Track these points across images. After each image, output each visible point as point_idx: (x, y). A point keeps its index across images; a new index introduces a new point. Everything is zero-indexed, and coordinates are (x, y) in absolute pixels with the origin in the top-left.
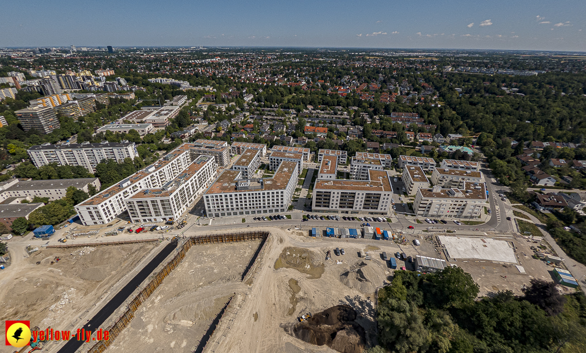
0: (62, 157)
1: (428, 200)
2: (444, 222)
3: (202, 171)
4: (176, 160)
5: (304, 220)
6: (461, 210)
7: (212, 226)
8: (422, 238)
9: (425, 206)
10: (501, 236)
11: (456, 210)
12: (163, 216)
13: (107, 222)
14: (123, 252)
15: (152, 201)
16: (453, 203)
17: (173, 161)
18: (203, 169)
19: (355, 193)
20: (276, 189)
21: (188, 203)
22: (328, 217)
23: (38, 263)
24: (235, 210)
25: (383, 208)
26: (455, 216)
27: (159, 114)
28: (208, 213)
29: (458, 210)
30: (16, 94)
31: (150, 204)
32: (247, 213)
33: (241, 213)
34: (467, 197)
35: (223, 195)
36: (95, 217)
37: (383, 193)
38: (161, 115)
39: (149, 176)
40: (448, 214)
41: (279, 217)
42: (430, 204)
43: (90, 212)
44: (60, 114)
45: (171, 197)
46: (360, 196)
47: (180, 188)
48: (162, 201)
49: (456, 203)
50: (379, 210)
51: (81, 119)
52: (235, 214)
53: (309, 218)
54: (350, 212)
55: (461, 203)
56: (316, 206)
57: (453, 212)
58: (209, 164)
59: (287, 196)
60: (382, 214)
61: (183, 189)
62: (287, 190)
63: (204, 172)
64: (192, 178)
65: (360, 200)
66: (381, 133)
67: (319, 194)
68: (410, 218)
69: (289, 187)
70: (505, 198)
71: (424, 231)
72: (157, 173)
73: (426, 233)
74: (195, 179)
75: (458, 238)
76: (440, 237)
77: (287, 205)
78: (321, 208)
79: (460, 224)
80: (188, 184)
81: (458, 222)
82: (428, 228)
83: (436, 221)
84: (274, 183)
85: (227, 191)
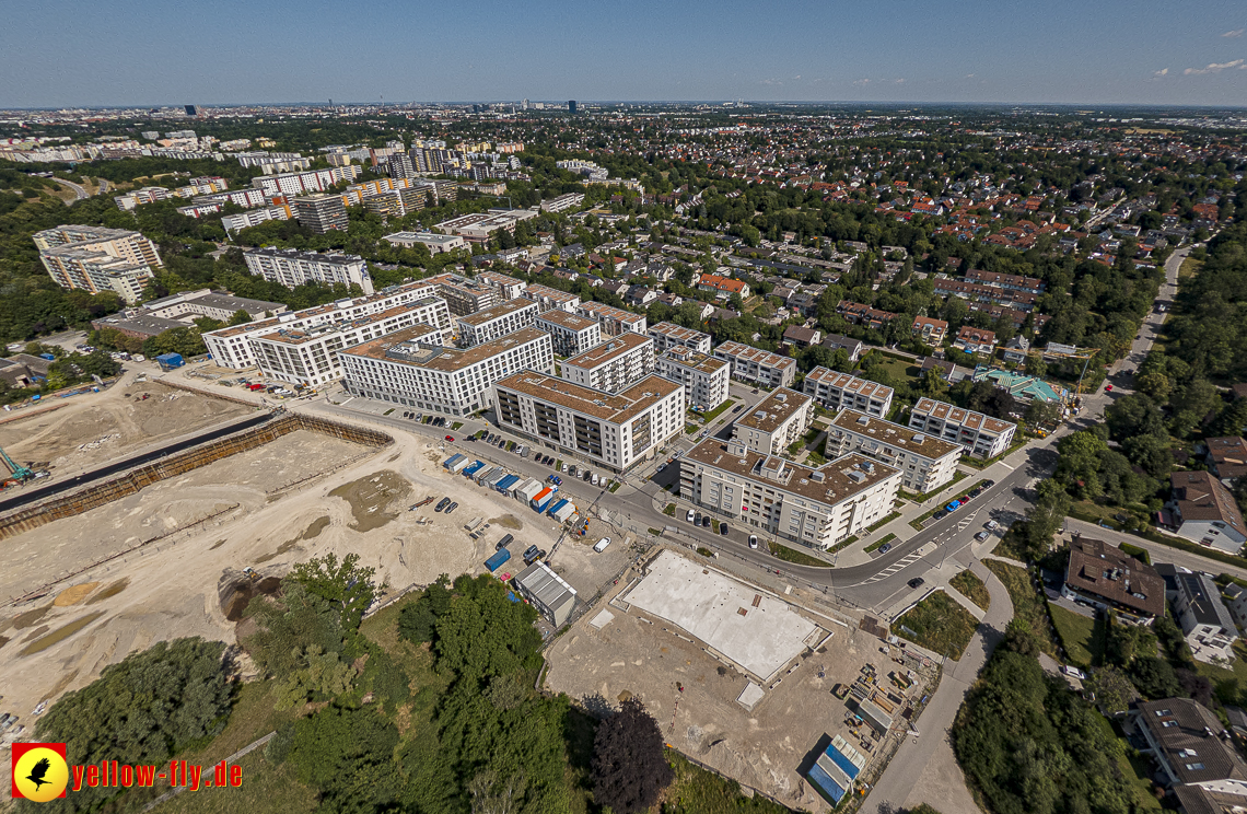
1: (693, 466)
2: (724, 529)
3: (400, 319)
5: (471, 438)
6: (773, 515)
7: (343, 406)
8: (627, 543)
9: (690, 478)
10: (822, 611)
11: (762, 510)
12: (296, 375)
14: (208, 409)
16: (751, 491)
17: (392, 299)
18: (406, 317)
19: (555, 410)
20: (440, 369)
22: (513, 447)
23: (128, 395)
24: (385, 392)
25: (612, 456)
28: (349, 386)
29: (767, 513)
32: (403, 401)
33: (395, 400)
34: (793, 487)
35: (362, 360)
37: (602, 423)
39: (331, 314)
40: (750, 516)
41: (442, 421)
42: (700, 477)
46: (566, 418)
49: (758, 492)
50: (604, 460)
52: (386, 398)
53: (483, 438)
54: (557, 448)
56: (505, 419)
57: (758, 513)
58: (427, 310)
59: (465, 388)
60: (615, 470)
61: (338, 339)
62: (462, 375)
63: (407, 323)
64: (368, 326)
65: (567, 427)
66: (862, 312)
67: (503, 396)
68: (662, 498)
69: (472, 370)
70: (997, 533)
71: (651, 531)
72: (351, 311)
73: (650, 537)
74: (378, 330)
75: (705, 572)
76: (667, 554)
77: (466, 405)
78: (511, 426)
79: (755, 546)
80: (354, 334)
81: (754, 541)
82: (668, 527)
83: (705, 522)
84: (453, 359)
85: (372, 355)
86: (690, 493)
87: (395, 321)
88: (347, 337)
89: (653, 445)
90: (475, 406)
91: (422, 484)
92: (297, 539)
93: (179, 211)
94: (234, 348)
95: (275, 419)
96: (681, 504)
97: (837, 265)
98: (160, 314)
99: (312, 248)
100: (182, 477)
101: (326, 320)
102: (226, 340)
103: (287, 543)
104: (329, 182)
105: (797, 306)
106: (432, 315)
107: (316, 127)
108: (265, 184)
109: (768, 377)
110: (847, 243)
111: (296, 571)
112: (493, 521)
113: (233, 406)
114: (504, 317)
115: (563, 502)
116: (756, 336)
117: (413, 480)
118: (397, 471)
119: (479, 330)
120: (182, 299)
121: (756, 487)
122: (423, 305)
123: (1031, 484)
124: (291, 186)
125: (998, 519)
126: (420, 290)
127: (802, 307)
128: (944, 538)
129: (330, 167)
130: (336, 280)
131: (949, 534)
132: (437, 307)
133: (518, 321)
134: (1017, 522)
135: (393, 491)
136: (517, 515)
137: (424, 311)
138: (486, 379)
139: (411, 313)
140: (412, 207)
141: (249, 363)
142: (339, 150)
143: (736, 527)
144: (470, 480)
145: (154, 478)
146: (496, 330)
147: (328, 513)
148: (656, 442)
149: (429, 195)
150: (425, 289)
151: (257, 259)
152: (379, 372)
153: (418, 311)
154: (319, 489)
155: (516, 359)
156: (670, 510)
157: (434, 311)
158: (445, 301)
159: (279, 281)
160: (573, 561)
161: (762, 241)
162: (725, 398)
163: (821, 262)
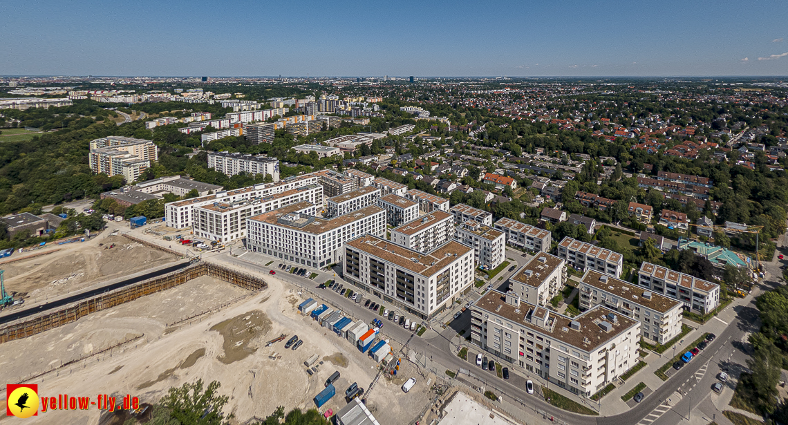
2: (506, 373)
5: (321, 286)
8: (428, 383)
17: (289, 185)
19: (384, 265)
22: (351, 294)
25: (421, 304)
28: (247, 243)
35: (261, 224)
37: (416, 276)
39: (249, 193)
40: (525, 361)
41: (304, 271)
45: (224, 214)
46: (390, 271)
47: (245, 207)
50: (415, 307)
52: (270, 253)
53: (331, 286)
54: (382, 296)
56: (348, 271)
58: (310, 192)
59: (324, 246)
60: (423, 316)
61: (250, 210)
62: (324, 237)
63: (295, 200)
64: (270, 202)
65: (391, 278)
66: (592, 199)
67: (349, 253)
68: (458, 342)
69: (332, 234)
70: (730, 385)
71: (448, 373)
72: (262, 192)
73: (447, 378)
74: (276, 204)
75: (492, 417)
76: (460, 396)
77: (323, 259)
78: (352, 277)
79: (531, 391)
80: (260, 207)
81: (530, 386)
82: (462, 370)
83: (491, 365)
84: (321, 226)
85: (268, 221)
86: (478, 339)
87: (288, 199)
88: (255, 208)
89: (451, 296)
90: (329, 261)
91: (280, 323)
92: (176, 368)
93: (179, 130)
94: (182, 214)
95: (190, 267)
96: (472, 348)
97: (572, 168)
98: (144, 191)
99: (249, 153)
100: (111, 310)
101: (245, 197)
102: (179, 208)
103: (167, 372)
104: (269, 116)
105: (548, 195)
106: (312, 195)
107: (269, 88)
108: (232, 117)
109: (532, 244)
110: (577, 155)
111: (170, 395)
112: (326, 359)
113: (167, 255)
114: (357, 198)
115: (382, 343)
116: (522, 215)
117: (274, 319)
118: (264, 311)
119: (340, 206)
120: (161, 181)
121: (529, 334)
122: (308, 189)
123: (745, 338)
124: (247, 118)
125: (727, 370)
126: (308, 179)
127: (552, 195)
128: (685, 388)
129: (270, 108)
130: (258, 172)
131: (690, 385)
132: (316, 191)
133: (366, 201)
134: (743, 374)
135: (258, 328)
136: (345, 354)
137: (308, 193)
138: (339, 240)
139: (299, 194)
140: (313, 130)
141: (187, 225)
142: (279, 100)
143: (515, 371)
144: (316, 321)
145: (92, 310)
146: (351, 206)
147: (205, 346)
148: (454, 293)
149: (324, 125)
150: (311, 179)
151: (215, 158)
152: (270, 234)
153: (304, 192)
154: (205, 324)
155: (362, 227)
156: (463, 353)
157: (314, 193)
158: (322, 187)
159: (224, 172)
160: (384, 401)
161: (523, 153)
162: (503, 259)
163: (561, 167)
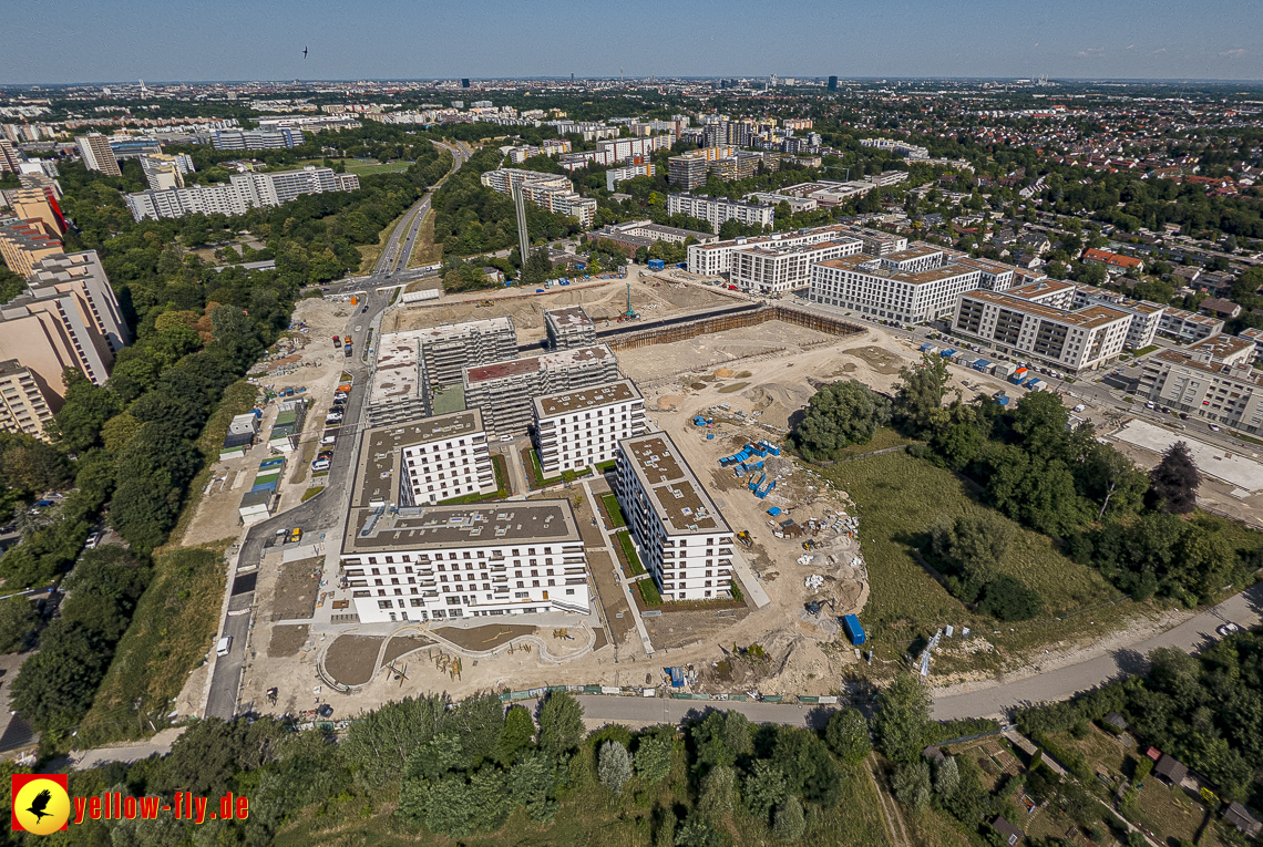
0: (695, 208)
1: (1161, 364)
2: (1185, 417)
4: (812, 237)
5: (928, 338)
6: (1236, 408)
7: (809, 307)
8: (1100, 410)
9: (1154, 375)
11: (1224, 405)
12: (762, 283)
13: (707, 274)
15: (757, 259)
16: (1219, 386)
17: (808, 238)
19: (1022, 316)
20: (907, 282)
21: (796, 281)
24: (843, 299)
25: (1070, 357)
26: (1224, 420)
27: (837, 190)
28: (810, 293)
29: (1229, 407)
30: (673, 144)
31: (754, 260)
32: (858, 308)
33: (850, 306)
35: (834, 270)
36: (701, 265)
37: (1071, 327)
38: (839, 191)
39: (769, 243)
40: (1208, 409)
41: (897, 325)
42: (1165, 374)
43: (698, 257)
44: (711, 171)
45: (777, 258)
46: (1031, 323)
47: (794, 255)
48: (766, 261)
49: (1225, 387)
50: (1060, 361)
51: (732, 182)
52: (842, 305)
53: (938, 338)
54: (1010, 351)
55: (1237, 391)
56: (960, 326)
57: (1219, 407)
58: (850, 248)
59: (921, 299)
60: (1068, 371)
64: (814, 252)
65: (1029, 330)
67: (966, 305)
68: (1117, 393)
69: (929, 287)
71: (1117, 407)
73: (1118, 411)
74: (818, 256)
75: (1176, 435)
76: (1137, 422)
77: (918, 315)
78: (967, 332)
79: (1216, 429)
82: (1132, 408)
83: (1165, 410)
86: (1147, 390)
88: (801, 257)
89: (1099, 359)
96: (1137, 398)
105: (1205, 286)
106: (851, 252)
115: (1037, 380)
122: (845, 243)
132: (855, 246)
137: (847, 247)
138: (933, 297)
143: (1194, 418)
151: (679, 201)
152: (846, 283)
153: (844, 246)
155: (955, 286)
156: (1129, 400)
157: (853, 249)
158: (861, 242)
162: (1149, 344)
